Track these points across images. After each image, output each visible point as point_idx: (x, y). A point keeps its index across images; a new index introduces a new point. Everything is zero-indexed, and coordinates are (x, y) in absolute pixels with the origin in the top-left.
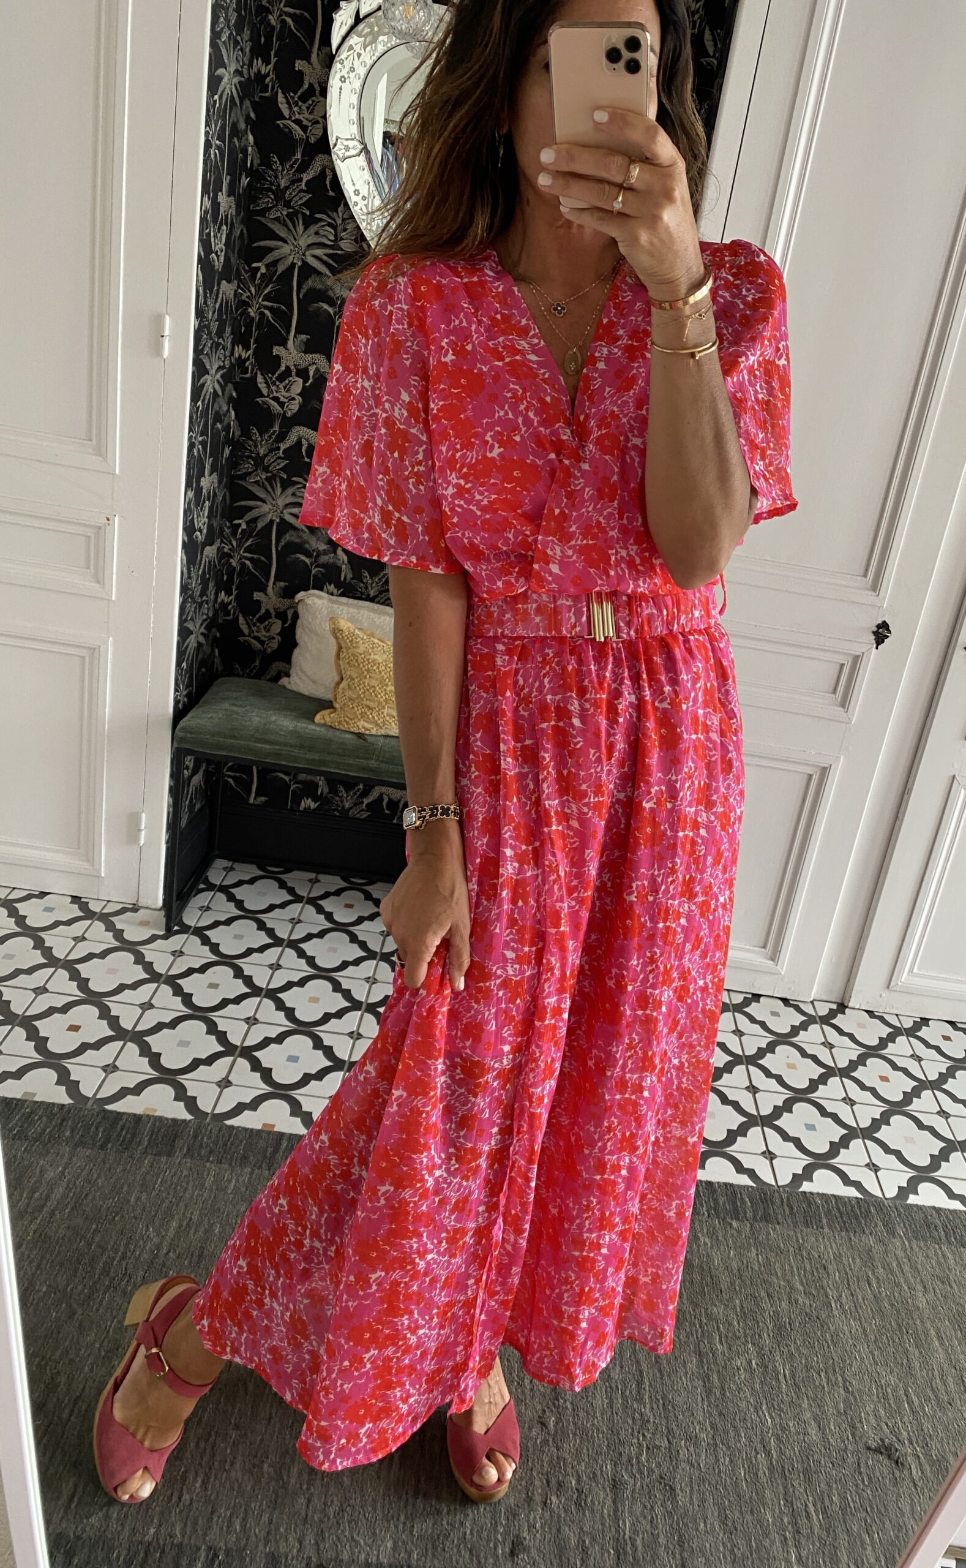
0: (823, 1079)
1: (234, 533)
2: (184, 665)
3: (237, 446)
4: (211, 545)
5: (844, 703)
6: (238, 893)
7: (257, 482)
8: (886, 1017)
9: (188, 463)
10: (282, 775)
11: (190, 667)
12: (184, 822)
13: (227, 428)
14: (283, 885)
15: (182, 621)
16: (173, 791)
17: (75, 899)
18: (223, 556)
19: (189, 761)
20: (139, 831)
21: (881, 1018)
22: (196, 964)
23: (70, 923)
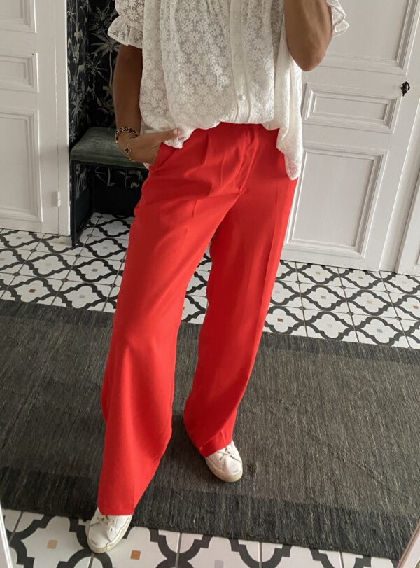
0: (385, 308)
1: (92, 59)
2: (73, 122)
3: (90, 17)
4: (81, 64)
5: (388, 124)
6: (105, 228)
7: (101, 34)
8: (416, 278)
9: (68, 26)
10: (121, 172)
11: (76, 122)
12: (78, 196)
13: (85, 9)
14: (125, 223)
15: (70, 101)
16: (72, 181)
17: (31, 233)
18: (88, 70)
19: (78, 167)
20: (57, 200)
21: (414, 279)
22: (87, 260)
23: (29, 243)
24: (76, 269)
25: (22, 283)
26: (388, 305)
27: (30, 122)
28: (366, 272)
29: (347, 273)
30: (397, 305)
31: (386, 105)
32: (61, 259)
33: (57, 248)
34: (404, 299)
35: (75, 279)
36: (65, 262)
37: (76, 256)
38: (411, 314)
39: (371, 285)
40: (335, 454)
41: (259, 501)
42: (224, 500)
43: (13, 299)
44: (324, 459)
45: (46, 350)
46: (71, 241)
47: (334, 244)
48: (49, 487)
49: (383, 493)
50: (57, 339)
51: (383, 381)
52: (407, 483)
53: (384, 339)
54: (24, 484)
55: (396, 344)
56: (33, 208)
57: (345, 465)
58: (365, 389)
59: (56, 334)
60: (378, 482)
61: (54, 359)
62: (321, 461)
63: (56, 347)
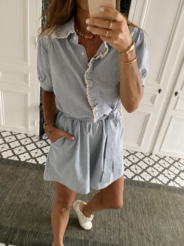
0: (148, 167)
2: (41, 96)
5: (153, 103)
16: (40, 117)
20: (35, 124)
21: (158, 156)
23: (24, 138)
25: (21, 154)
27: (26, 97)
28: (141, 153)
29: (135, 153)
30: (152, 166)
31: (153, 97)
32: (35, 145)
33: (34, 140)
34: (155, 164)
35: (40, 153)
36: (37, 146)
37: (41, 144)
38: (157, 170)
39: (143, 158)
40: (130, 225)
41: (102, 244)
42: (90, 243)
43: (18, 160)
44: (126, 227)
45: (29, 180)
46: (39, 138)
47: (131, 143)
48: (27, 236)
49: (147, 241)
50: (33, 176)
51: (147, 196)
52: (155, 237)
53: (147, 179)
54: (18, 235)
55: (152, 182)
56: (26, 126)
57: (133, 230)
58: (141, 199)
59: (32, 174)
60: (145, 237)
61: (31, 184)
63: (32, 179)
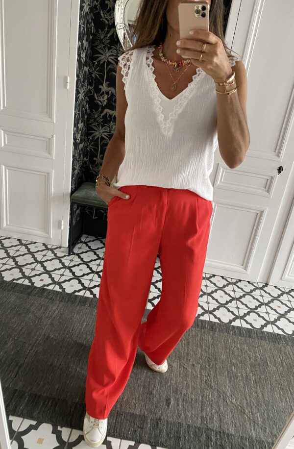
0: (260, 306)
1: (88, 140)
2: (74, 178)
3: (89, 115)
4: (81, 144)
5: (268, 191)
6: (89, 244)
7: (94, 126)
8: (280, 288)
9: (74, 120)
10: (102, 211)
11: (76, 179)
12: (74, 224)
13: (86, 110)
14: (102, 242)
15: (73, 166)
16: (71, 214)
17: (44, 244)
18: (85, 147)
19: (75, 206)
20: (61, 225)
22: (77, 264)
23: (42, 251)
24: (70, 268)
25: (36, 275)
26: (262, 304)
27: (48, 178)
28: (249, 282)
29: (237, 282)
30: (267, 304)
31: (268, 179)
32: (61, 262)
33: (59, 255)
34: (272, 301)
35: (68, 275)
36: (63, 264)
37: (70, 260)
38: (275, 311)
39: (252, 291)
40: (222, 397)
41: (171, 423)
42: (149, 420)
43: (30, 284)
44: (214, 399)
45: (47, 317)
46: (68, 251)
47: (230, 263)
48: (41, 404)
49: (250, 424)
50: (55, 311)
51: (255, 352)
52: (266, 419)
53: (257, 325)
54: (26, 401)
55: (265, 329)
56: (46, 229)
57: (227, 404)
58: (244, 356)
59: (54, 308)
60: (247, 417)
61: (51, 324)
62: (212, 400)
63: (53, 317)
